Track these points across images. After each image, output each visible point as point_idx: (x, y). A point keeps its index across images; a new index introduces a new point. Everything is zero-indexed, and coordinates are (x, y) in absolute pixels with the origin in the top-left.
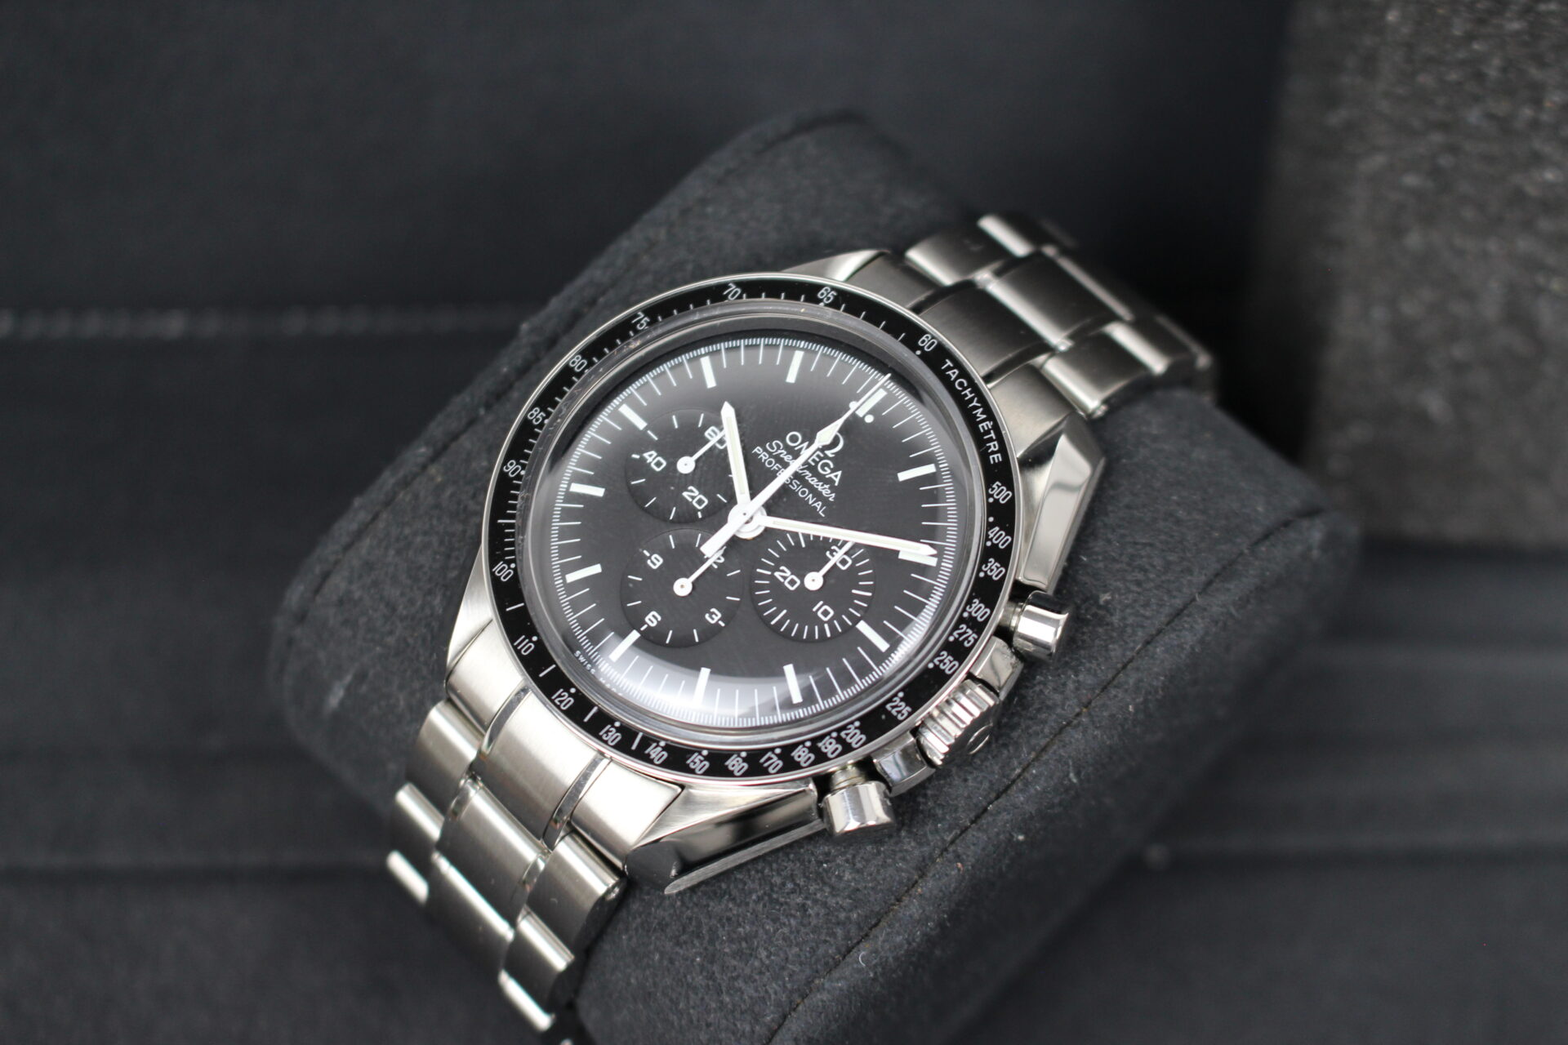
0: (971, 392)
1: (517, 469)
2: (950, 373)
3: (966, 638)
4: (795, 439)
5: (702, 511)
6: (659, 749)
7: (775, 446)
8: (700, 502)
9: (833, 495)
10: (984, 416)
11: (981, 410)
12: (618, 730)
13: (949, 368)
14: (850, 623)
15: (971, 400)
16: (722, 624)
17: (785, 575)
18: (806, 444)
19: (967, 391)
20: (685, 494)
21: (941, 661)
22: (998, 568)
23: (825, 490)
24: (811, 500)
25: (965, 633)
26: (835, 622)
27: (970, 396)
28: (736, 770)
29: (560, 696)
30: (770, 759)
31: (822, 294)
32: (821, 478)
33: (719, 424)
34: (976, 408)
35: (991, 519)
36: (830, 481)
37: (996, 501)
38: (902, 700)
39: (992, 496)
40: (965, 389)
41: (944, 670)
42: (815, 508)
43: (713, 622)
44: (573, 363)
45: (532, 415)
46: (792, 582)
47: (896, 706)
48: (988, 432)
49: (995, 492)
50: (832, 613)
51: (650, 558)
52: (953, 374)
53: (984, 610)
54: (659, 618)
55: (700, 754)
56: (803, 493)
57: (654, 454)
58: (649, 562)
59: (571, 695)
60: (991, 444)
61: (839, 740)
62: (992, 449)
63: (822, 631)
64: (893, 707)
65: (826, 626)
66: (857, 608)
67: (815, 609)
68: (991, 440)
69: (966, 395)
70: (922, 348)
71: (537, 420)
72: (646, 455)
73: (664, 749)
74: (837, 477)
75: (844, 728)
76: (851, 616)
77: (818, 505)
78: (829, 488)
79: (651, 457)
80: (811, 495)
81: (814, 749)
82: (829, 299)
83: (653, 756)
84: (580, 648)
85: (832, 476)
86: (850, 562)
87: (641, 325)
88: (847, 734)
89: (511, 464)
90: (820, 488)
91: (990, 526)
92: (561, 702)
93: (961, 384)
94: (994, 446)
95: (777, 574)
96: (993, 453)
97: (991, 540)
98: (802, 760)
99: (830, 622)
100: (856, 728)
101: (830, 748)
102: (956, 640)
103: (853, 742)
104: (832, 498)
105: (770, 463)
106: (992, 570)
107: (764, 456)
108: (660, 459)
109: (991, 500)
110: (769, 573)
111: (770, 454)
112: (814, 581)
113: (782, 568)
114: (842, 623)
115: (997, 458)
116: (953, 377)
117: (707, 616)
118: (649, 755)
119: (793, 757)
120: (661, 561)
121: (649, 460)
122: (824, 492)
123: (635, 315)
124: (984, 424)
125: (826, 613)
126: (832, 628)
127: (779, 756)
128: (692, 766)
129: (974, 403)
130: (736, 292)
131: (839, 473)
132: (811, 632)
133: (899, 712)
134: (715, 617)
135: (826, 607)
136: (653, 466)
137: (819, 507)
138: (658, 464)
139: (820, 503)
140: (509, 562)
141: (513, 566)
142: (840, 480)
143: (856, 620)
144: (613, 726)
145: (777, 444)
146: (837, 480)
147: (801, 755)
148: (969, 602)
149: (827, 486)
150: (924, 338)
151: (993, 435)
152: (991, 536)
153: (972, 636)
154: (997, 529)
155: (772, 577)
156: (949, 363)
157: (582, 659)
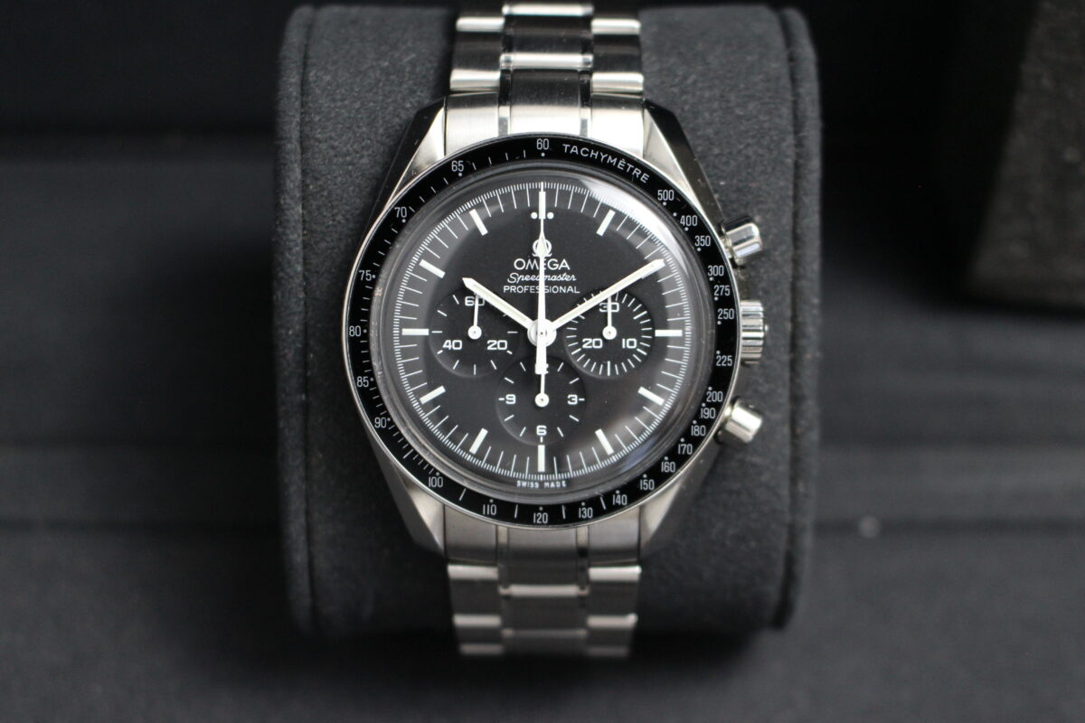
0: (595, 152)
1: (384, 420)
2: (572, 151)
3: (724, 292)
4: (520, 264)
5: (508, 349)
6: (619, 496)
7: (515, 278)
8: (502, 345)
9: (573, 276)
10: (615, 160)
11: (610, 157)
12: (587, 507)
13: (569, 149)
14: (650, 337)
15: (599, 156)
16: (583, 399)
17: (590, 343)
18: (529, 262)
19: (592, 153)
20: (489, 348)
21: (722, 316)
22: (704, 238)
23: (566, 278)
24: (562, 289)
25: (721, 289)
26: (642, 343)
27: (596, 155)
28: (670, 469)
29: (537, 518)
30: (682, 448)
31: (455, 168)
32: (558, 272)
33: (471, 293)
34: (606, 159)
35: (675, 214)
36: (564, 270)
37: (668, 201)
38: (721, 355)
39: (663, 201)
40: (589, 153)
41: (729, 319)
42: (570, 292)
43: (576, 403)
44: (352, 333)
45: (360, 383)
46: (597, 343)
47: (722, 360)
48: (626, 167)
49: (663, 197)
50: (635, 340)
51: (506, 400)
52: (574, 150)
53: (719, 268)
54: (545, 427)
55: (643, 479)
56: (555, 289)
57: (449, 341)
58: (508, 403)
59: (542, 512)
60: (635, 171)
61: (709, 405)
62: (638, 174)
63: (640, 355)
64: (721, 363)
65: (638, 350)
66: (646, 325)
67: (624, 347)
68: (632, 170)
69: (594, 156)
70: (543, 151)
71: (366, 383)
72: (445, 346)
73: (621, 494)
74: (565, 264)
75: (706, 396)
76: (647, 333)
77: (570, 289)
78: (568, 274)
79: (449, 344)
80: (561, 288)
81: (701, 422)
82: (461, 168)
83: (619, 502)
84: (516, 479)
85: (562, 266)
86: (617, 304)
87: (368, 277)
88: (710, 399)
89: (378, 421)
90: (562, 279)
91: (678, 218)
92: (541, 520)
93: (585, 152)
94: (637, 172)
95: (585, 346)
96: (640, 176)
97: (686, 226)
98: (700, 433)
99: (639, 346)
100: (712, 391)
101: (709, 414)
102: (719, 297)
103: (717, 399)
104: (573, 278)
105: (520, 289)
106: (702, 242)
107: (513, 289)
108: (455, 341)
109: (665, 204)
110: (579, 350)
111: (515, 284)
112: (610, 332)
113: (584, 340)
114: (646, 341)
115: (645, 177)
116: (576, 151)
117: (569, 403)
118: (617, 504)
119: (694, 436)
120: (514, 396)
121: (450, 347)
122: (566, 279)
123: (359, 275)
124: (620, 164)
125: (632, 343)
126: (645, 349)
127: (686, 442)
128: (645, 489)
129: (603, 157)
130: (404, 210)
131: (564, 261)
132: (634, 361)
133: (726, 363)
134: (574, 399)
135: (629, 340)
136: (455, 348)
137: (572, 290)
138: (457, 345)
139: (570, 287)
140: (434, 474)
141: (438, 474)
142: (569, 264)
143: (652, 333)
144: (582, 507)
145: (513, 276)
146: (567, 266)
147: (696, 430)
148: (707, 270)
149: (565, 274)
150: (538, 143)
151: (630, 166)
152: (684, 223)
153: (726, 288)
154: (683, 217)
155: (584, 351)
156: (566, 146)
157: (524, 484)
